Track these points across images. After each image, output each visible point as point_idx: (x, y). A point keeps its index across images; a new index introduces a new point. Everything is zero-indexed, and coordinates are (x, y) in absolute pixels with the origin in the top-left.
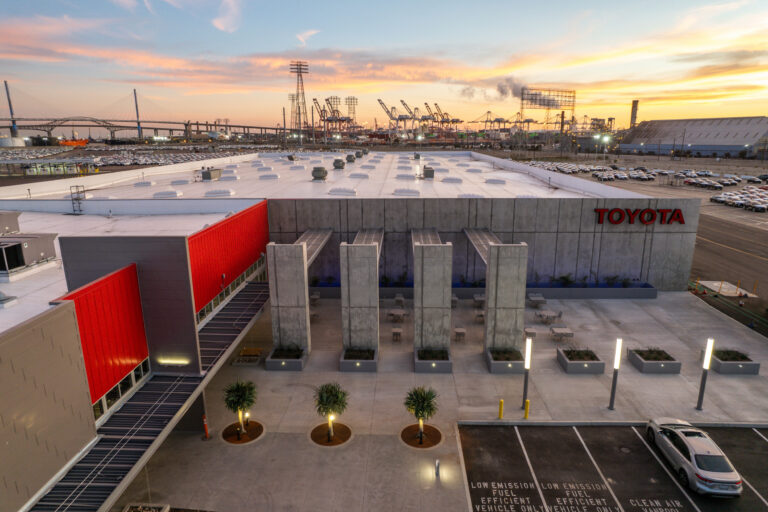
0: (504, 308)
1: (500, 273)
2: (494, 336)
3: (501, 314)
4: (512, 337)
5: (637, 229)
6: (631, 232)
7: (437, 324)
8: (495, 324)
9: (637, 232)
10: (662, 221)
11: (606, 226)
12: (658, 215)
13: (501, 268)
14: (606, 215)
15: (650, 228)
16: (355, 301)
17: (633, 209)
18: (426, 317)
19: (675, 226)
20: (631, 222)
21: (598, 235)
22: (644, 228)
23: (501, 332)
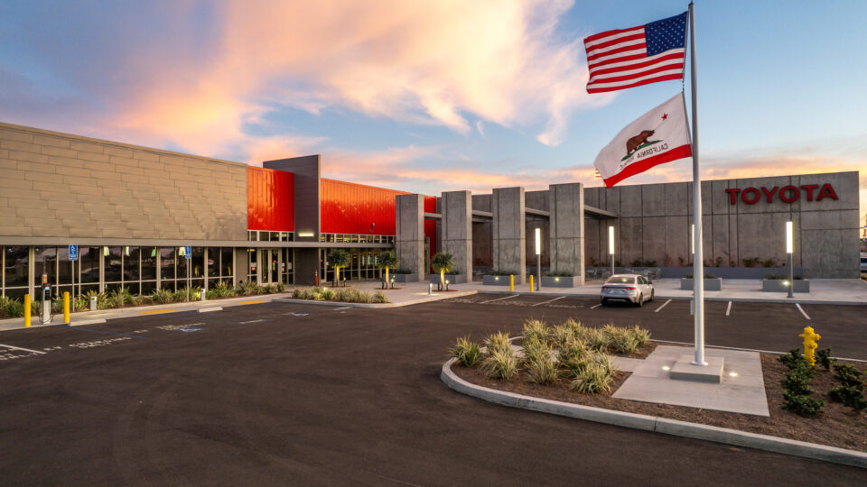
0: (563, 238)
1: (558, 208)
2: (556, 264)
3: (561, 243)
4: (572, 265)
5: (779, 209)
6: (772, 213)
7: (511, 253)
8: (557, 254)
9: (779, 212)
10: (810, 199)
11: (742, 208)
12: (803, 194)
13: (558, 203)
14: (740, 195)
15: (795, 206)
16: (451, 235)
17: (770, 187)
18: (502, 247)
19: (827, 204)
20: (769, 201)
21: (733, 217)
22: (788, 207)
23: (562, 261)
